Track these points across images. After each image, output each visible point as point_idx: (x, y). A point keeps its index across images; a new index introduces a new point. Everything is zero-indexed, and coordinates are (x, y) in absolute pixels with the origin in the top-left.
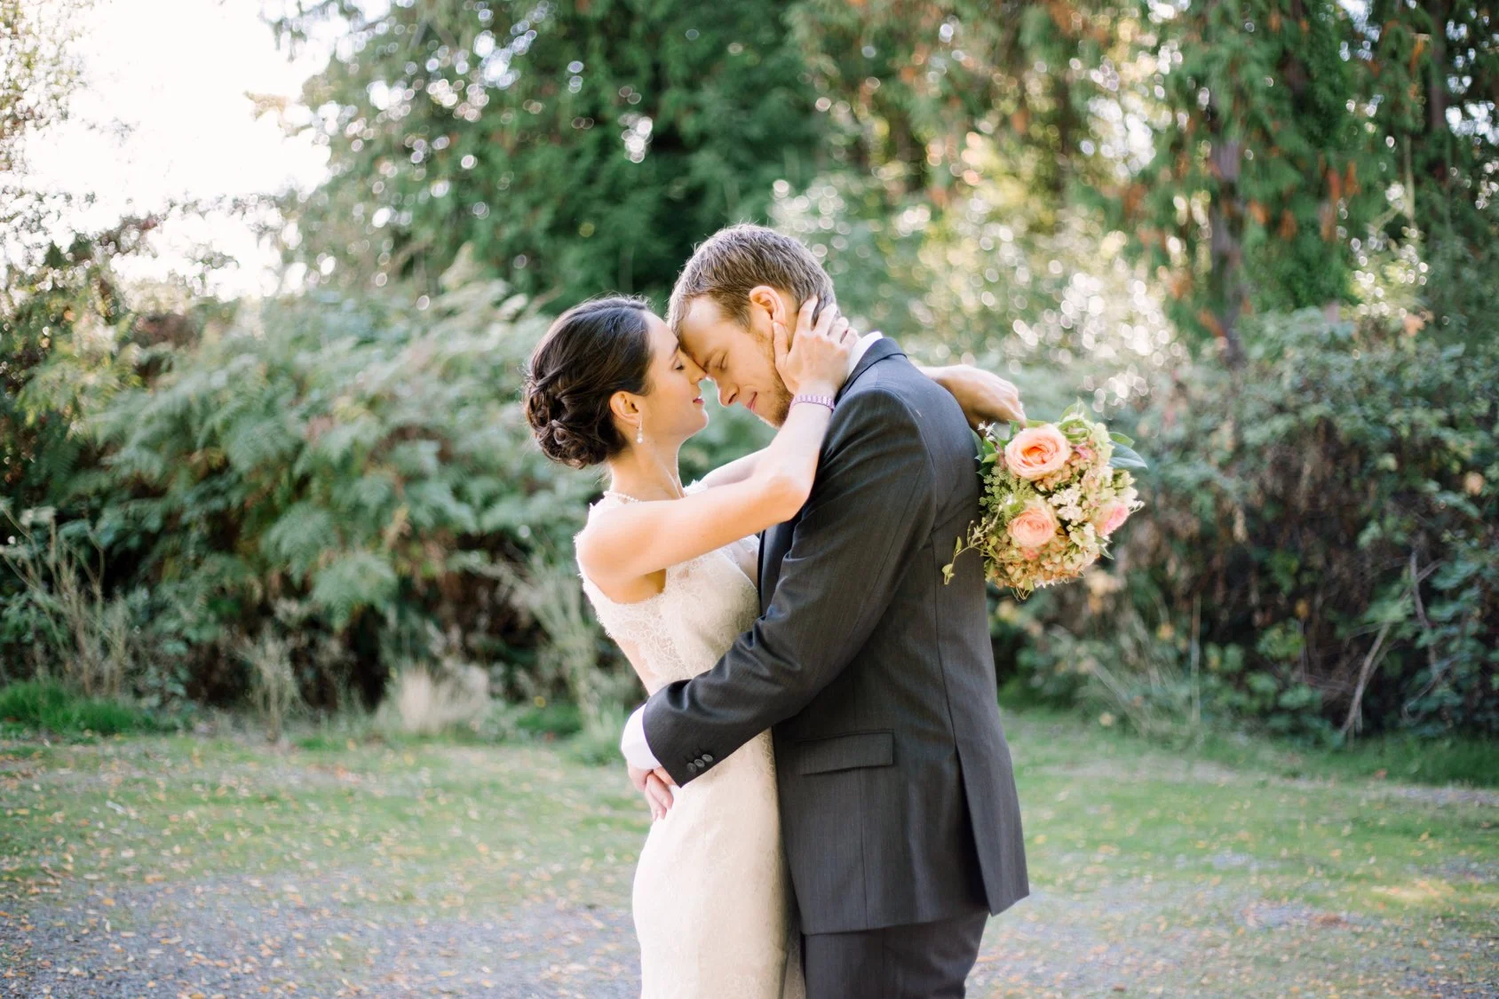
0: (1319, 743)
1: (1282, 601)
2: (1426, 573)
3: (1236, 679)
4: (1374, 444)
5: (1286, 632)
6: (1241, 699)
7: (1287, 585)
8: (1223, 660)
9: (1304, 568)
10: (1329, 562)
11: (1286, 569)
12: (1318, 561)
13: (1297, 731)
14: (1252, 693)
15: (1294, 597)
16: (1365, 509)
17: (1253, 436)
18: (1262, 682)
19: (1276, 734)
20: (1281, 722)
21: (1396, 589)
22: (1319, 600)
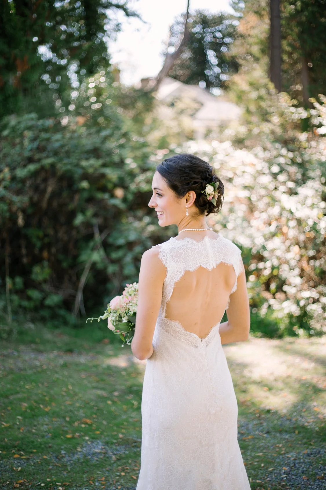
0: (65, 323)
1: (36, 251)
2: (104, 236)
3: (21, 293)
4: (76, 176)
5: (43, 268)
6: (25, 303)
7: (39, 244)
8: (14, 284)
9: (46, 235)
10: (56, 232)
11: (38, 238)
12: (51, 232)
13: (54, 316)
14: (29, 298)
15: (41, 250)
16: (71, 207)
17: (21, 173)
18: (35, 294)
19: (43, 320)
20: (45, 313)
21: (91, 244)
22: (53, 250)
